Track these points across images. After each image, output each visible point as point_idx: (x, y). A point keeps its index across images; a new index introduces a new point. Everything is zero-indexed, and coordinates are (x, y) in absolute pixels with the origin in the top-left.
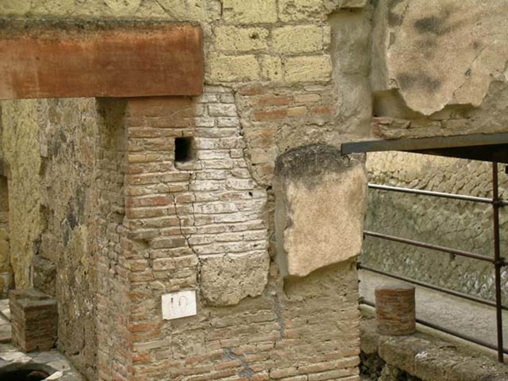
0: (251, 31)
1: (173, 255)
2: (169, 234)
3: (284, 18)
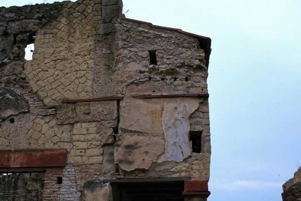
0: (80, 151)
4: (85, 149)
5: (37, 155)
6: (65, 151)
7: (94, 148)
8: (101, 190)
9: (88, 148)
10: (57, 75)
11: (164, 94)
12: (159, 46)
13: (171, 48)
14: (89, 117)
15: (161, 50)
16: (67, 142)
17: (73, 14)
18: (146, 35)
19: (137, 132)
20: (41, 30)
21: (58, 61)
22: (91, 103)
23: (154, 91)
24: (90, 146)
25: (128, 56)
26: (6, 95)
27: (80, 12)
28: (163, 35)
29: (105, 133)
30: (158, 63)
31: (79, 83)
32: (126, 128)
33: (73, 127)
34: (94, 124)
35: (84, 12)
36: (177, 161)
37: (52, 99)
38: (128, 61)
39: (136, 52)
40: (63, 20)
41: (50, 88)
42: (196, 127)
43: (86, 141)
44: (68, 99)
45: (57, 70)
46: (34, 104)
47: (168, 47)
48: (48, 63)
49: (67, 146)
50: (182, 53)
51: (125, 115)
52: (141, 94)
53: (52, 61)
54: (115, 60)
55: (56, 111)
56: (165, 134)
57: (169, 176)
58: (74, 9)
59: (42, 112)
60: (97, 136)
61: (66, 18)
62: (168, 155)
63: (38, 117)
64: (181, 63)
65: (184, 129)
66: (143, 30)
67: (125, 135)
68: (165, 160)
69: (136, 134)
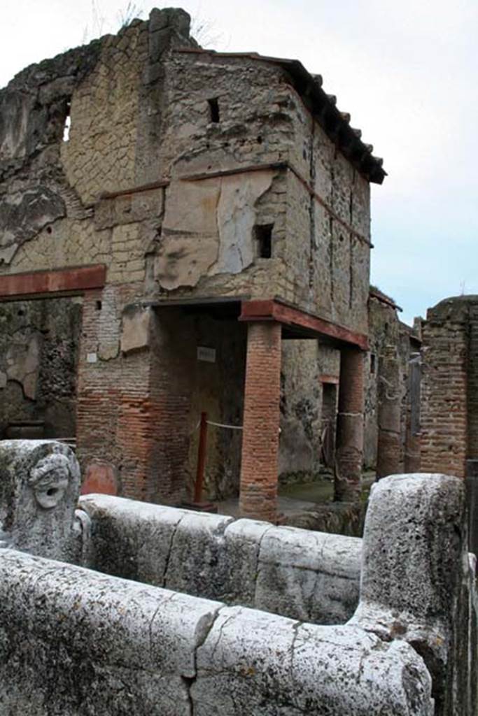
0: (120, 264)
3: (130, 259)
4: (125, 262)
5: (75, 273)
6: (103, 267)
7: (136, 260)
8: (140, 316)
9: (129, 261)
10: (95, 158)
11: (224, 170)
12: (223, 88)
13: (239, 90)
14: (129, 217)
15: (224, 95)
16: (106, 254)
17: (114, 56)
18: (205, 73)
19: (185, 233)
20: (77, 91)
21: (97, 137)
22: (133, 196)
23: (210, 167)
24: (131, 257)
25: (181, 114)
26: (42, 196)
27: (122, 51)
28: (230, 68)
29: (148, 237)
30: (221, 119)
31: (121, 167)
32: (171, 228)
33: (112, 232)
34: (136, 225)
35: (128, 50)
36: (234, 272)
37: (91, 195)
38: (180, 122)
39: (192, 105)
40: (102, 70)
41: (88, 179)
42: (265, 218)
43: (126, 251)
44: (108, 193)
45: (96, 151)
46: (71, 205)
47: (235, 89)
48: (87, 141)
49: (106, 259)
50: (255, 96)
51: (171, 209)
52: (192, 174)
53: (90, 137)
54: (163, 124)
55: (93, 211)
56: (220, 232)
57: (223, 295)
58: (115, 47)
59: (79, 214)
60: (139, 243)
61: (105, 65)
62: (222, 264)
63: (75, 222)
64: (252, 114)
65: (247, 222)
67: (168, 239)
68: (217, 272)
69: (183, 236)
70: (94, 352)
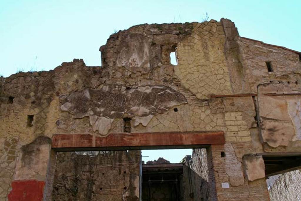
0: (234, 132)
1: (223, 175)
2: (222, 170)
3: (240, 130)
4: (237, 132)
5: (203, 135)
6: (222, 133)
7: (244, 130)
8: (257, 161)
9: (239, 131)
10: (201, 77)
11: (285, 93)
12: (272, 58)
13: (281, 60)
14: (234, 108)
15: (274, 61)
16: (222, 126)
17: (203, 32)
18: (260, 50)
19: (274, 119)
20: (181, 43)
21: (199, 67)
22: (234, 98)
23: (277, 91)
24: (240, 129)
25: (252, 65)
26: (167, 90)
27: (208, 31)
28: (274, 51)
29: (249, 120)
30: (274, 71)
31: (220, 83)
32: (265, 116)
33: (224, 115)
34: (240, 113)
35: (211, 32)
37: (203, 95)
38: (253, 69)
39: (257, 62)
40: (196, 37)
41: (199, 86)
43: (236, 126)
44: (215, 95)
45: (201, 73)
46: (190, 98)
47: (279, 59)
48: (193, 67)
49: (223, 129)
50: (290, 64)
51: (262, 107)
52: (269, 92)
53: (195, 66)
54: (244, 68)
55: (208, 103)
56: (292, 121)
58: (203, 29)
59: (197, 103)
60: (244, 122)
61: (198, 35)
62: (298, 136)
63: (195, 107)
64: (291, 71)
66: (258, 46)
67: (265, 121)
68: (297, 140)
69: (273, 121)
70: (226, 182)
